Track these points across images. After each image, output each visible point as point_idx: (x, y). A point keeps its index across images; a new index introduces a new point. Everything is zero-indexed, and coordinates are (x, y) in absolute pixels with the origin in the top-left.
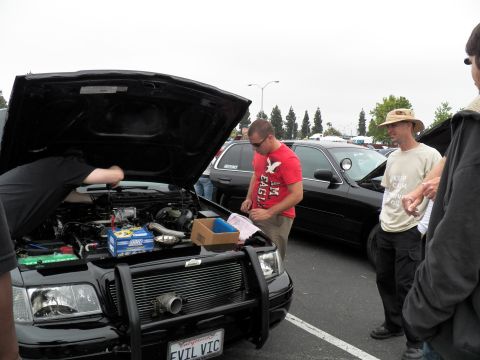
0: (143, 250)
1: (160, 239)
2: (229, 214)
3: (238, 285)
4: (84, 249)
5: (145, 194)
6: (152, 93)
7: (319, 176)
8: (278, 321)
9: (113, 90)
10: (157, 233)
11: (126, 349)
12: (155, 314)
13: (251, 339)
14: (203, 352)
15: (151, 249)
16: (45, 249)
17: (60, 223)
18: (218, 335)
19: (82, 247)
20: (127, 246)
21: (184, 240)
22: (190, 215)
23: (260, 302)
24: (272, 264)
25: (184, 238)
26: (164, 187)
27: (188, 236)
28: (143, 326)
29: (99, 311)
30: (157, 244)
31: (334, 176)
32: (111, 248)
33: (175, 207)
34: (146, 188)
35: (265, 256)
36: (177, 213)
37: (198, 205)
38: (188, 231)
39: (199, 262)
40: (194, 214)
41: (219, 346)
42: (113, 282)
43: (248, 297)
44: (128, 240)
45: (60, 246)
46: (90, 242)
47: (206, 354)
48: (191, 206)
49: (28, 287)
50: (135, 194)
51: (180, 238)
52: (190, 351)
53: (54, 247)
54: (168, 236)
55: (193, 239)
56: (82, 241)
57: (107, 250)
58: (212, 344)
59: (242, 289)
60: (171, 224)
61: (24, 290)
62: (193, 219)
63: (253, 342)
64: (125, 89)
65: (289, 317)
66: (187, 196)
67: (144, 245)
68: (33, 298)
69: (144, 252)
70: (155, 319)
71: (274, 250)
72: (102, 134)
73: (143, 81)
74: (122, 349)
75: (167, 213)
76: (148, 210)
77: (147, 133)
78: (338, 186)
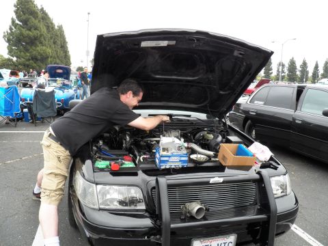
0: (180, 165)
1: (193, 157)
2: (252, 142)
3: (252, 200)
4: (139, 159)
5: (188, 120)
6: (194, 46)
8: (283, 232)
9: (164, 43)
10: (193, 152)
11: (160, 239)
12: (183, 217)
15: (185, 165)
16: (114, 157)
17: (128, 137)
18: (232, 238)
19: (138, 157)
20: (168, 161)
21: (213, 159)
22: (220, 138)
23: (269, 217)
24: (283, 187)
25: (213, 157)
26: (203, 116)
27: (216, 156)
28: (172, 226)
29: (144, 207)
30: (191, 160)
32: (157, 161)
33: (211, 132)
34: (189, 116)
35: (277, 178)
36: (211, 136)
37: (226, 132)
38: (217, 151)
39: (221, 180)
40: (223, 137)
42: (154, 188)
43: (260, 212)
44: (169, 157)
45: (124, 155)
46: (145, 154)
48: (222, 131)
49: (97, 184)
50: (181, 120)
51: (209, 156)
53: (120, 155)
54: (201, 155)
55: (219, 159)
56: (139, 152)
57: (154, 162)
59: (255, 203)
60: (205, 145)
61: (95, 185)
62: (222, 142)
64: (173, 43)
66: (220, 124)
67: (181, 161)
68: (100, 192)
69: (181, 167)
70: (183, 221)
71: (285, 175)
72: (158, 77)
73: (187, 36)
74: (157, 239)
75: (203, 136)
76: (190, 133)
77: (190, 76)
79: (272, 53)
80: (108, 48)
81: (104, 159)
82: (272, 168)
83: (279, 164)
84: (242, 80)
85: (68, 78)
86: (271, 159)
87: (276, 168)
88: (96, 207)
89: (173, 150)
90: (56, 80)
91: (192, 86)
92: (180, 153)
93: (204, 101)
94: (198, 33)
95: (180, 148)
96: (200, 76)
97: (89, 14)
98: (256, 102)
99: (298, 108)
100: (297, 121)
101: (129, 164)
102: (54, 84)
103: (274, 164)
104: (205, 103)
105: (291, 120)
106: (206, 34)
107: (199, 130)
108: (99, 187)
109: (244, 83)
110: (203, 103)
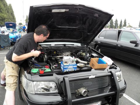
1: (78, 65)
2: (103, 56)
3: (107, 84)
5: (73, 47)
6: (78, 12)
7: (131, 42)
9: (63, 10)
10: (78, 62)
12: (77, 96)
15: (76, 69)
16: (41, 66)
17: (46, 56)
18: (99, 103)
19: (52, 66)
20: (67, 68)
21: (87, 65)
22: (88, 55)
26: (79, 45)
28: (73, 101)
29: (58, 92)
31: (138, 42)
32: (62, 68)
33: (84, 52)
34: (73, 45)
36: (84, 54)
37: (91, 51)
40: (90, 54)
42: (62, 82)
44: (68, 66)
45: (45, 65)
46: (55, 64)
48: (88, 51)
49: (33, 81)
50: (70, 47)
51: (85, 64)
53: (43, 65)
54: (82, 63)
56: (52, 63)
57: (60, 68)
61: (32, 82)
62: (89, 57)
64: (68, 10)
66: (87, 48)
67: (73, 68)
68: (35, 85)
69: (73, 70)
70: (77, 98)
71: (120, 71)
72: (59, 27)
73: (75, 7)
75: (80, 54)
76: (74, 52)
77: (75, 26)
78: (139, 46)
79: (113, 15)
81: (36, 68)
82: (114, 68)
83: (117, 67)
84: (98, 28)
85: (15, 28)
86: (113, 64)
87: (116, 69)
88: (34, 93)
89: (70, 63)
90: (9, 29)
91: (75, 31)
92: (73, 64)
93: (81, 38)
94: (80, 5)
95: (73, 62)
96: (79, 27)
98: (100, 37)
99: (119, 40)
100: (119, 46)
101: (48, 70)
102: (9, 31)
103: (115, 66)
104: (81, 39)
105: (116, 45)
106: (84, 6)
107: (78, 51)
108: (35, 83)
110: (80, 38)
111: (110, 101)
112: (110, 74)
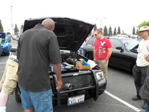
1: (66, 67)
2: (88, 60)
3: (90, 81)
5: (63, 54)
6: (64, 23)
7: (117, 48)
8: (102, 93)
10: (66, 65)
11: (56, 99)
12: (64, 89)
13: (93, 98)
14: (78, 101)
15: (64, 70)
18: (83, 96)
21: (74, 68)
23: (96, 87)
24: (101, 76)
26: (69, 52)
27: (75, 67)
28: (60, 93)
30: (65, 68)
32: (52, 70)
34: (63, 52)
35: (98, 73)
36: (72, 59)
37: (79, 57)
38: (75, 65)
39: (77, 74)
40: (77, 60)
41: (83, 99)
43: (93, 85)
47: (79, 101)
48: (77, 57)
51: (72, 67)
52: (75, 100)
54: (69, 66)
55: (76, 67)
57: (51, 70)
58: (81, 99)
59: (91, 83)
60: (70, 63)
63: (94, 99)
64: (56, 22)
65: (106, 92)
66: (76, 54)
70: (64, 91)
71: (101, 71)
73: (61, 20)
74: (55, 99)
75: (69, 60)
76: (64, 59)
77: (63, 35)
78: (124, 51)
79: (94, 26)
80: (29, 25)
84: (83, 36)
86: (96, 66)
91: (64, 39)
94: (65, 18)
96: (67, 35)
97: (12, 7)
98: (88, 45)
103: (97, 68)
106: (68, 19)
107: (68, 57)
109: (84, 37)
110: (68, 46)
111: (93, 95)
112: (91, 72)
